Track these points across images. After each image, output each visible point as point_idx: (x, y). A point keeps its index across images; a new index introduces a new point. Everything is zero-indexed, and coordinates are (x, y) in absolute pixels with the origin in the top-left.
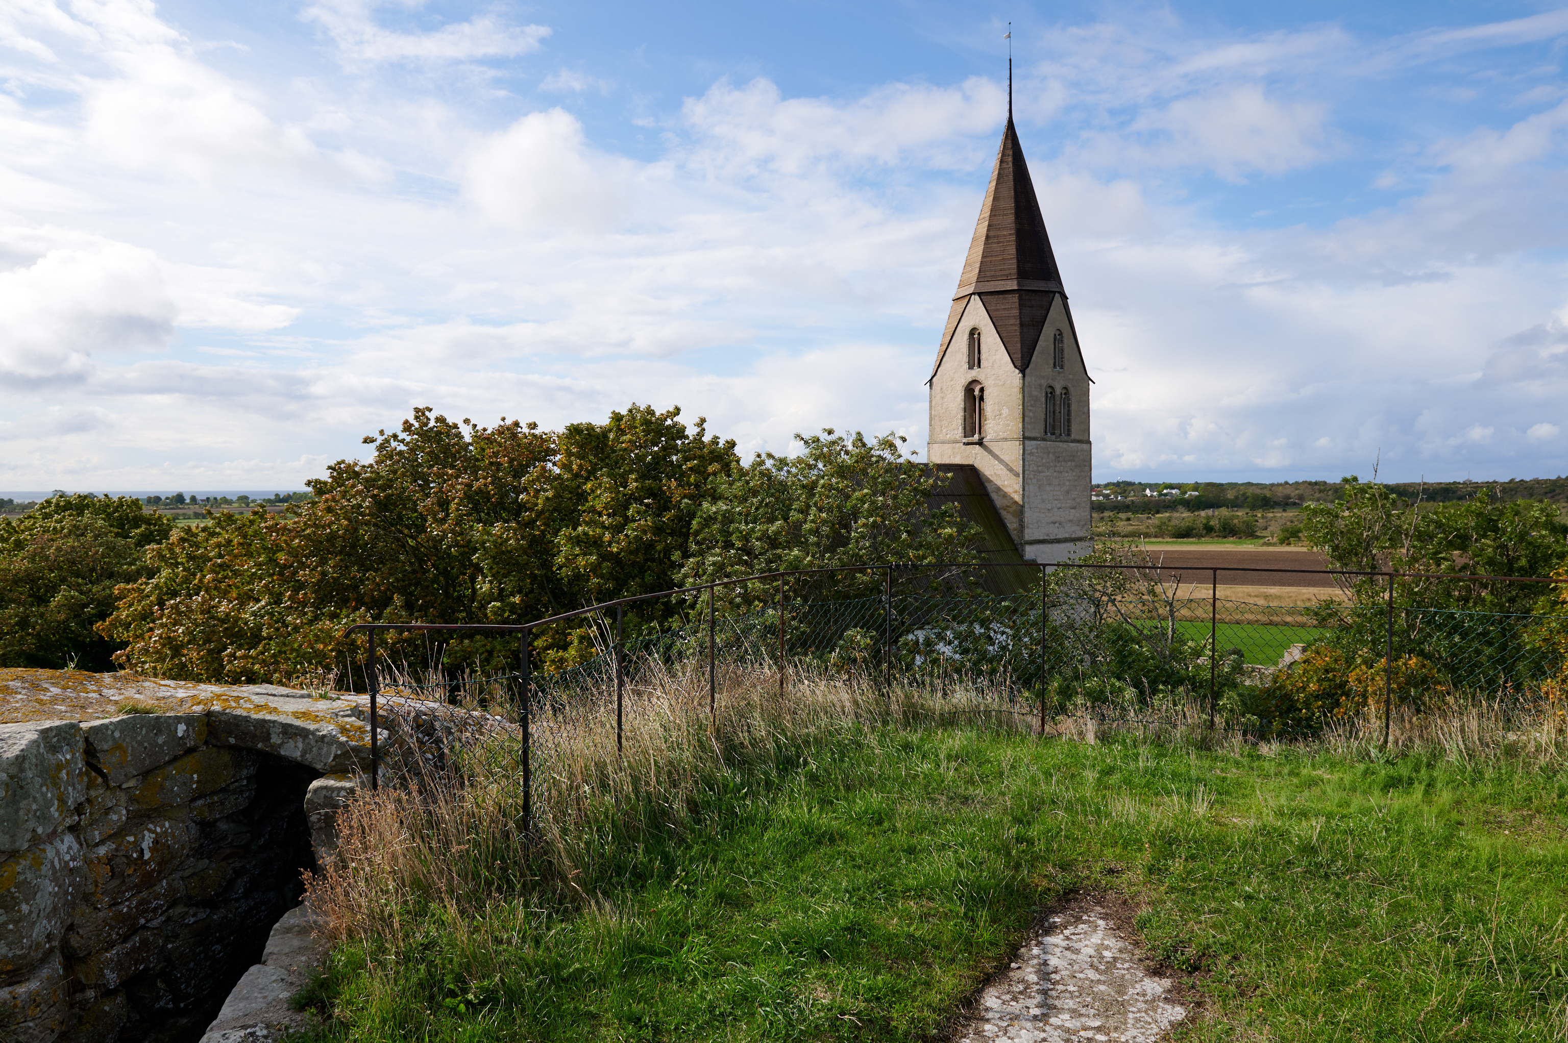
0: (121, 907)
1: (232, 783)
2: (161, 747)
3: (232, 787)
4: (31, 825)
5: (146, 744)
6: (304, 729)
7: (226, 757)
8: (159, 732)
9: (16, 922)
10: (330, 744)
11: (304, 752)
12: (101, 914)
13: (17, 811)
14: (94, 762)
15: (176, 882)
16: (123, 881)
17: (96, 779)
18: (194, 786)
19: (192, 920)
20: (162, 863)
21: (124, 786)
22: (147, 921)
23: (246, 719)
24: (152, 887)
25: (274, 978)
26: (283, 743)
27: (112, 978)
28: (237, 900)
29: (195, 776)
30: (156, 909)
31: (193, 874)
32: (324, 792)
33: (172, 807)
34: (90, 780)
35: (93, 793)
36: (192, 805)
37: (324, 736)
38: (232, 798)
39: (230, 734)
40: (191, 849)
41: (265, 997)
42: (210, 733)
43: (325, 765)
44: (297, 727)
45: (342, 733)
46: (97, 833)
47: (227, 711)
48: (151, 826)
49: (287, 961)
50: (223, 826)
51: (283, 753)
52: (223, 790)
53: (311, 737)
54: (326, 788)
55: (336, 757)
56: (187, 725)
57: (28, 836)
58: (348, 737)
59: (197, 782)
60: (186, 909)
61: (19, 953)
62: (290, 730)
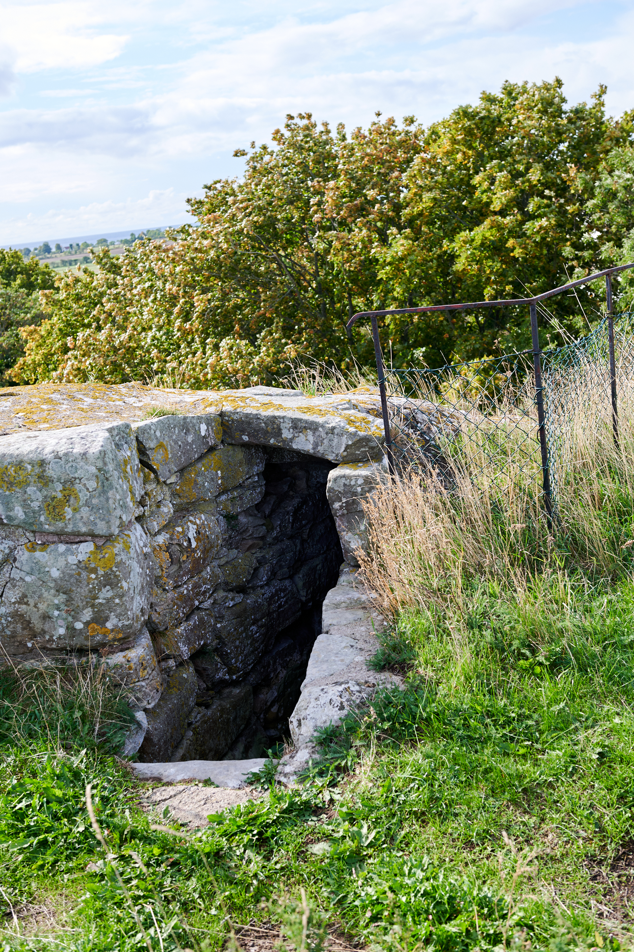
0: (182, 589)
1: (247, 479)
2: (191, 445)
3: (246, 483)
4: (118, 512)
5: (180, 443)
6: (312, 423)
7: (240, 455)
8: (188, 432)
9: (121, 597)
10: (340, 435)
11: (316, 445)
12: (168, 594)
13: (107, 499)
14: (145, 459)
15: (216, 569)
16: (180, 567)
17: (149, 474)
18: (220, 482)
19: (232, 603)
20: (205, 551)
21: (168, 482)
22: (200, 603)
23: (257, 417)
24: (200, 572)
25: (344, 645)
26: (294, 437)
27: (185, 650)
28: (262, 587)
29: (219, 472)
30: (205, 592)
31: (227, 562)
32: (343, 480)
33: (205, 501)
34: (145, 476)
35: (149, 487)
36: (218, 500)
37: (333, 428)
38: (248, 493)
39: (243, 432)
40: (224, 540)
41: (342, 660)
42: (225, 432)
43: (337, 455)
44: (306, 422)
45: (349, 424)
46: (155, 523)
47: (238, 410)
48: (191, 518)
49: (349, 631)
50: (243, 519)
51: (295, 446)
52: (241, 486)
53: (320, 429)
54: (344, 476)
55: (347, 447)
56: (208, 425)
57: (118, 523)
58: (356, 427)
59: (222, 478)
60: (225, 594)
61: (127, 623)
62: (300, 424)
